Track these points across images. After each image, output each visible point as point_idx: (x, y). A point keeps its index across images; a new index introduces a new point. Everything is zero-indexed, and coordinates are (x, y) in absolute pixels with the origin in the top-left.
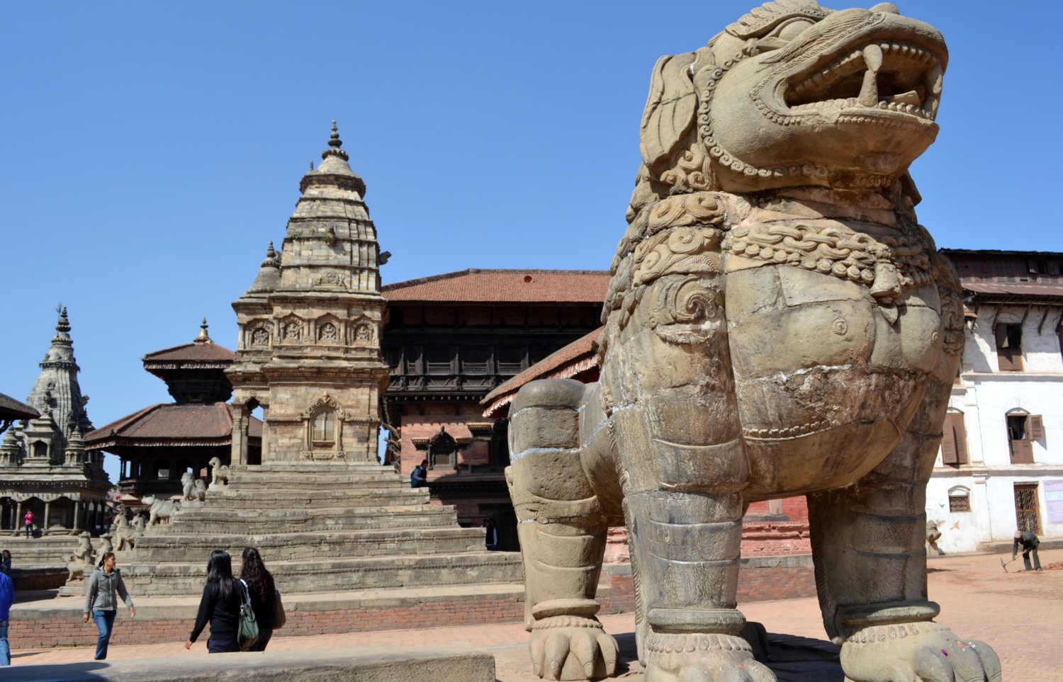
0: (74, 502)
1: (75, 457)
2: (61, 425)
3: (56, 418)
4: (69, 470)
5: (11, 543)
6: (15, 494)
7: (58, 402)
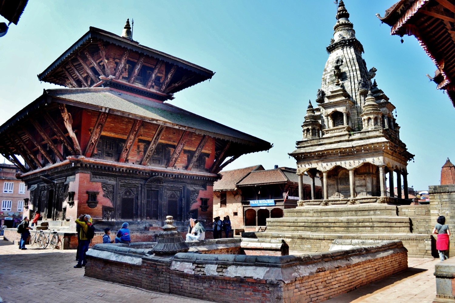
0: (377, 168)
1: (373, 120)
2: (354, 94)
3: (348, 89)
4: (368, 135)
5: (321, 212)
6: (320, 164)
7: (348, 74)
